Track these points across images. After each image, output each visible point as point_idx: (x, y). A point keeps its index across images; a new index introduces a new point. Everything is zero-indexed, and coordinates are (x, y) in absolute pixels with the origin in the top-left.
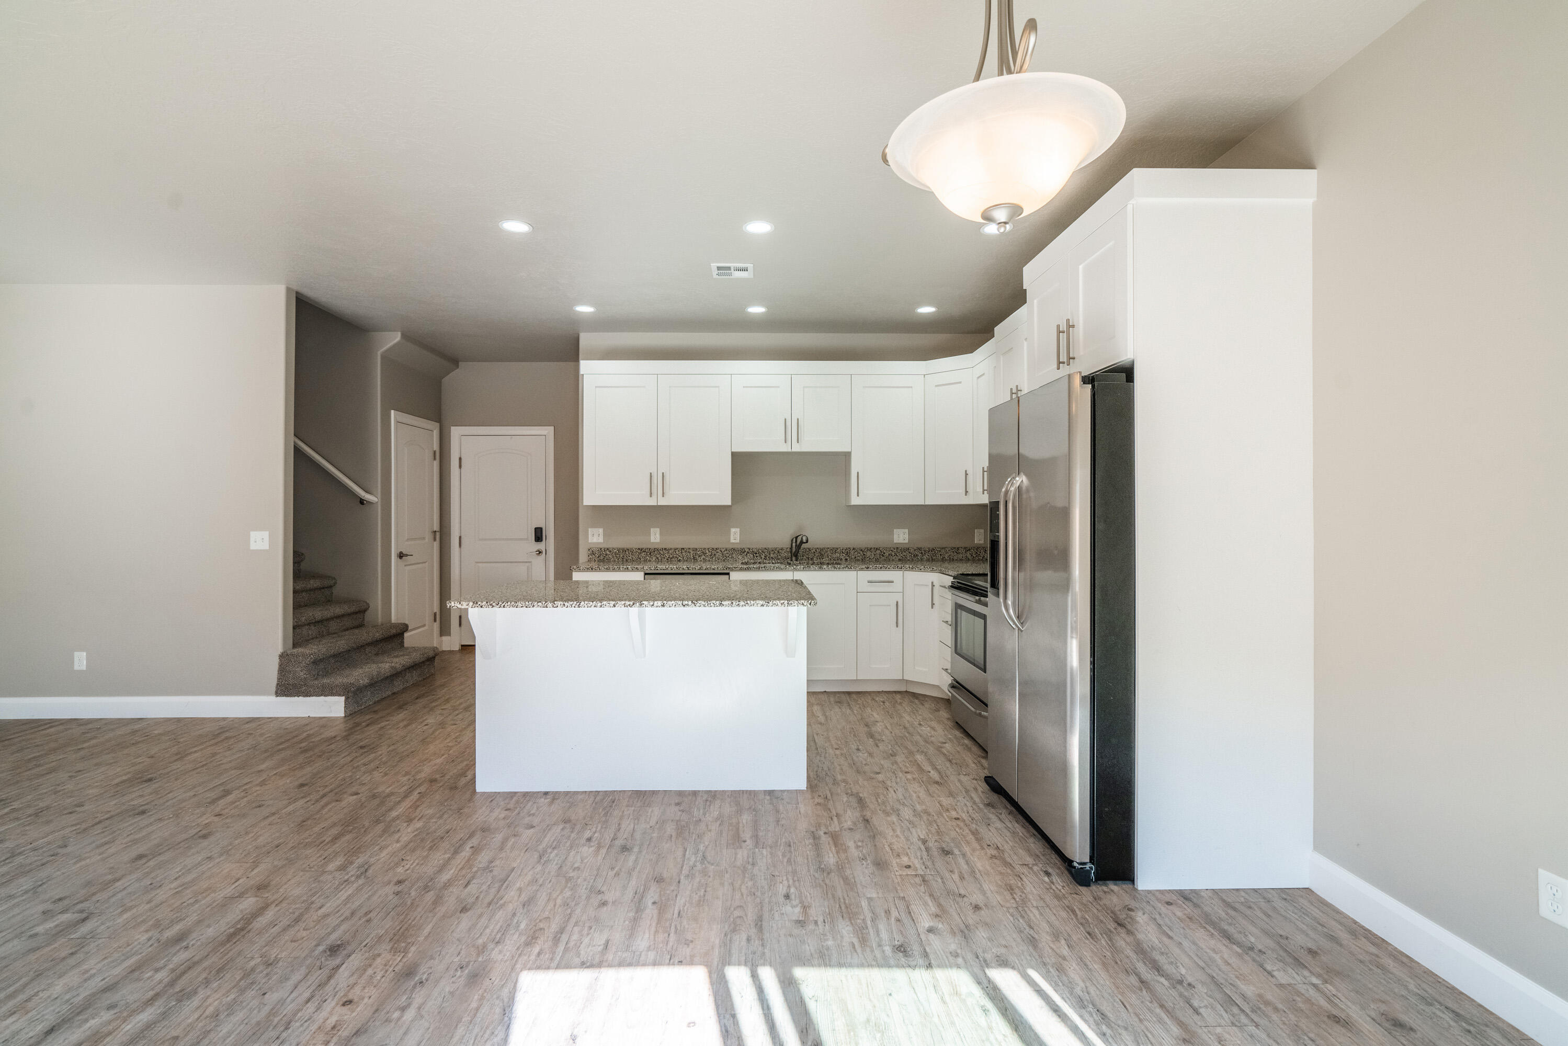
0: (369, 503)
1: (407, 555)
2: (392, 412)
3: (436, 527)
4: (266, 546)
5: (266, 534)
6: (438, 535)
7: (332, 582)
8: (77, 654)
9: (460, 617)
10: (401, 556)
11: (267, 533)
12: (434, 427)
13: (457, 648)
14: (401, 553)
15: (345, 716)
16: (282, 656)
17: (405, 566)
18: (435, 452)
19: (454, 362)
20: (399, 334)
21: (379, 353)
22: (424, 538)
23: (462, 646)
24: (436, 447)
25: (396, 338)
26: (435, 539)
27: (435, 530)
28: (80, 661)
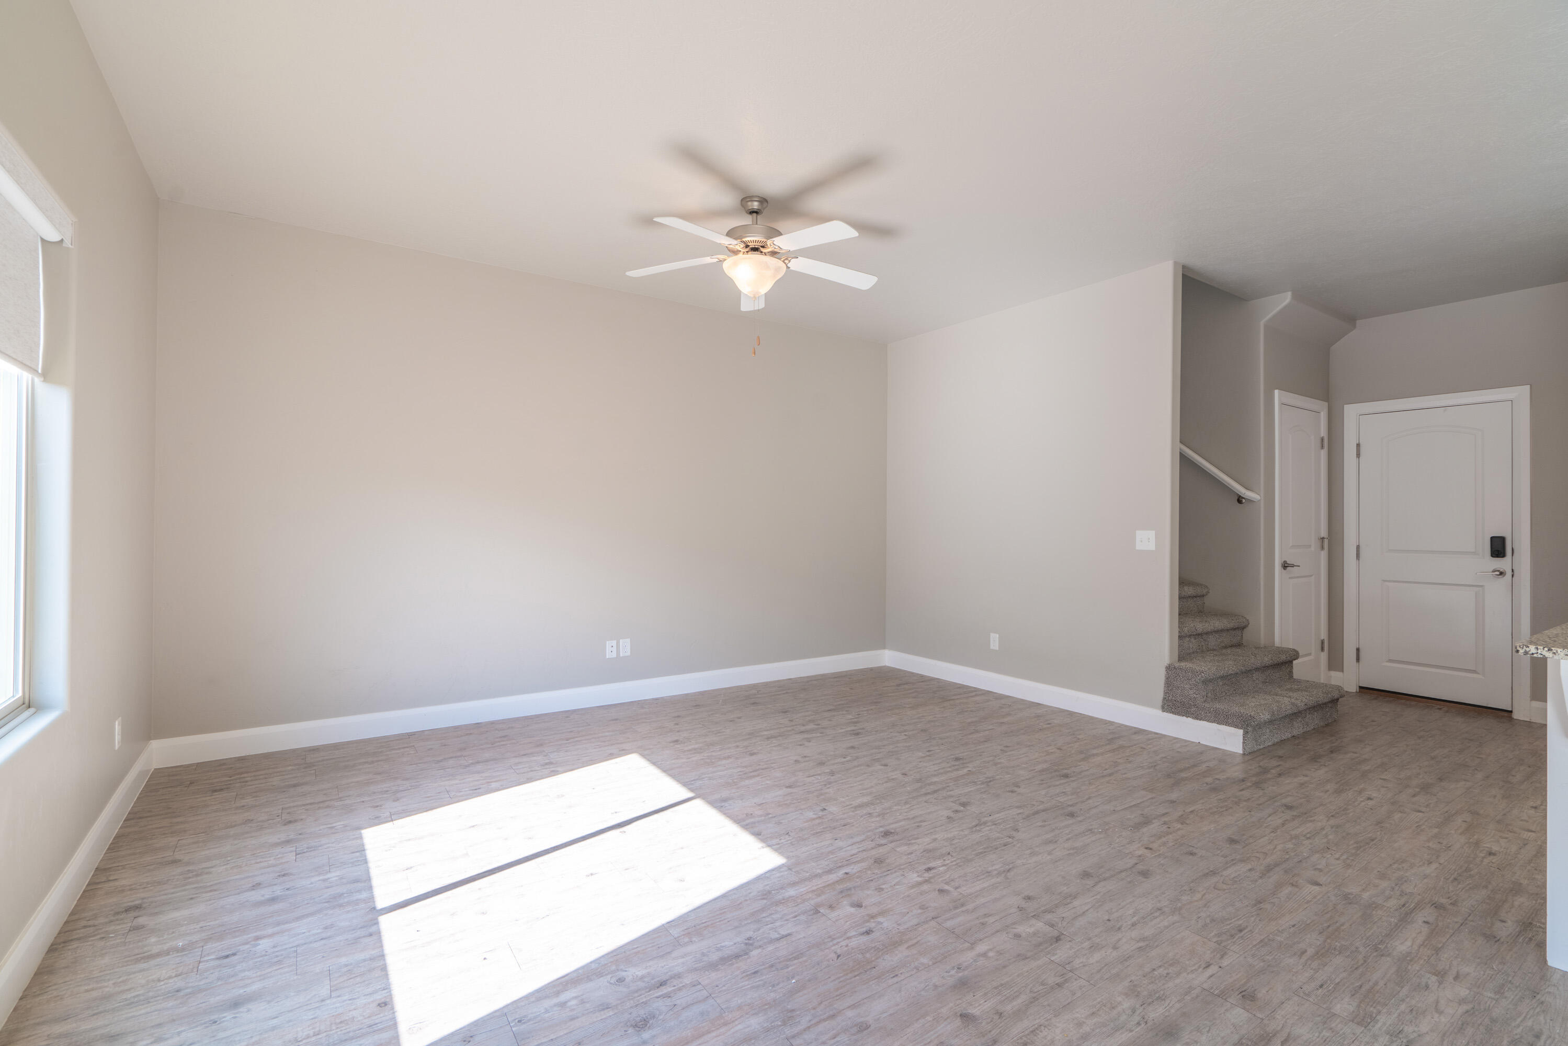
0: (1250, 501)
1: (1293, 566)
2: (1276, 392)
3: (1324, 533)
4: (1152, 546)
5: (1152, 534)
6: (1326, 541)
7: (1205, 591)
8: (992, 635)
9: (1358, 650)
10: (1285, 566)
11: (1153, 532)
12: (1321, 407)
13: (1353, 689)
14: (1285, 562)
15: (1244, 754)
16: (1169, 668)
17: (1290, 578)
18: (1322, 439)
19: (1351, 320)
20: (1289, 295)
21: (1262, 323)
22: (1310, 546)
23: (1361, 688)
24: (1323, 432)
25: (1286, 298)
26: (1322, 548)
27: (1322, 536)
28: (994, 641)
